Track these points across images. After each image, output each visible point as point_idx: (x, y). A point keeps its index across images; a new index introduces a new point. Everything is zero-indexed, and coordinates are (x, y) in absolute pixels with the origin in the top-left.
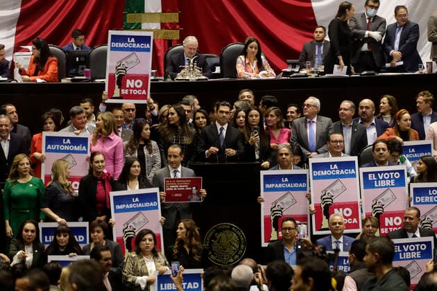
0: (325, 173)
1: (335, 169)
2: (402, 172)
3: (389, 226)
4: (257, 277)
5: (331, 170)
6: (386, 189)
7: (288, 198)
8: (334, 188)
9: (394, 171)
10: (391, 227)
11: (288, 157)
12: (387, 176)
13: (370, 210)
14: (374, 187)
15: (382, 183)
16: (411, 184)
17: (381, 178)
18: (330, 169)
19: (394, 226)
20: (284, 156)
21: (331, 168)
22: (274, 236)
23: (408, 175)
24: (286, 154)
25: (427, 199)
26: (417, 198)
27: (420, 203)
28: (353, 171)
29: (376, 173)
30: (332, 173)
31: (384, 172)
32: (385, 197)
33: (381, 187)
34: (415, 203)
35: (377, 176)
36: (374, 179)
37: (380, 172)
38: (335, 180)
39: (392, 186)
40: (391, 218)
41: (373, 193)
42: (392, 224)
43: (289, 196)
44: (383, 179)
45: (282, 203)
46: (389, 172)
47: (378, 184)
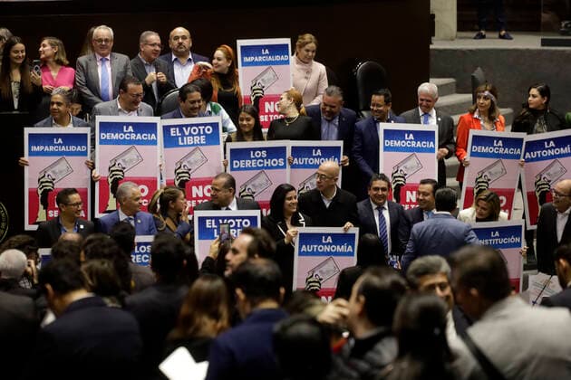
0: (116, 136)
1: (130, 133)
2: (215, 126)
3: (198, 198)
4: (29, 266)
5: (125, 133)
6: (194, 148)
7: (62, 166)
8: (127, 157)
9: (205, 125)
10: (201, 198)
11: (61, 108)
12: (195, 130)
13: (173, 176)
14: (177, 145)
15: (189, 140)
16: (228, 144)
17: (187, 133)
18: (123, 132)
19: (205, 197)
20: (55, 106)
21: (125, 131)
22: (42, 216)
23: (225, 130)
24: (59, 104)
25: (248, 163)
26: (234, 162)
27: (239, 169)
28: (153, 136)
29: (180, 127)
30: (125, 137)
31: (192, 125)
32: (192, 159)
33: (187, 145)
34: (232, 169)
35: (181, 131)
36: (178, 134)
37: (187, 126)
38: (128, 147)
39: (202, 145)
40: (201, 187)
41: (177, 153)
42: (201, 195)
43: (63, 162)
44: (190, 134)
45: (54, 172)
46: (197, 125)
47: (183, 141)
